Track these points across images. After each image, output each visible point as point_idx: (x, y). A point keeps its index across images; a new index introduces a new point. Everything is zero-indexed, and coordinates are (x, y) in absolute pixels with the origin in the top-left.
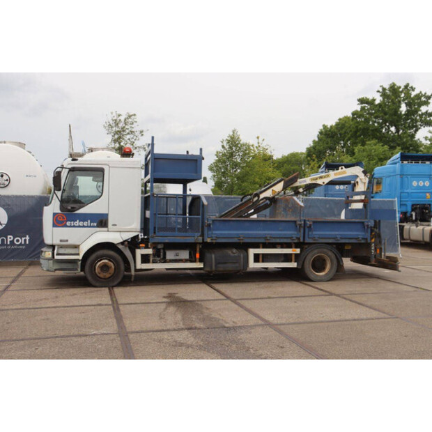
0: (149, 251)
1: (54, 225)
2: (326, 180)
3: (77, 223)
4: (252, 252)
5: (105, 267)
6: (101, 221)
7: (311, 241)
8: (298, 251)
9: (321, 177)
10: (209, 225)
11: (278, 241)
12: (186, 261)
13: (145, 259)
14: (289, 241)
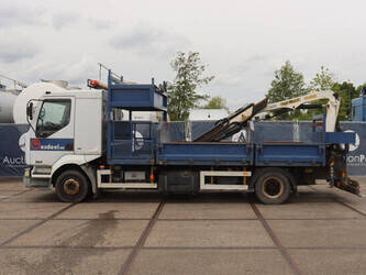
0: (108, 172)
1: (31, 149)
2: (297, 105)
3: (49, 147)
4: (203, 174)
5: (71, 186)
6: (69, 145)
7: (261, 164)
8: (249, 174)
9: (291, 102)
10: (160, 149)
11: (228, 164)
12: (142, 181)
13: (105, 179)
14: (239, 164)
